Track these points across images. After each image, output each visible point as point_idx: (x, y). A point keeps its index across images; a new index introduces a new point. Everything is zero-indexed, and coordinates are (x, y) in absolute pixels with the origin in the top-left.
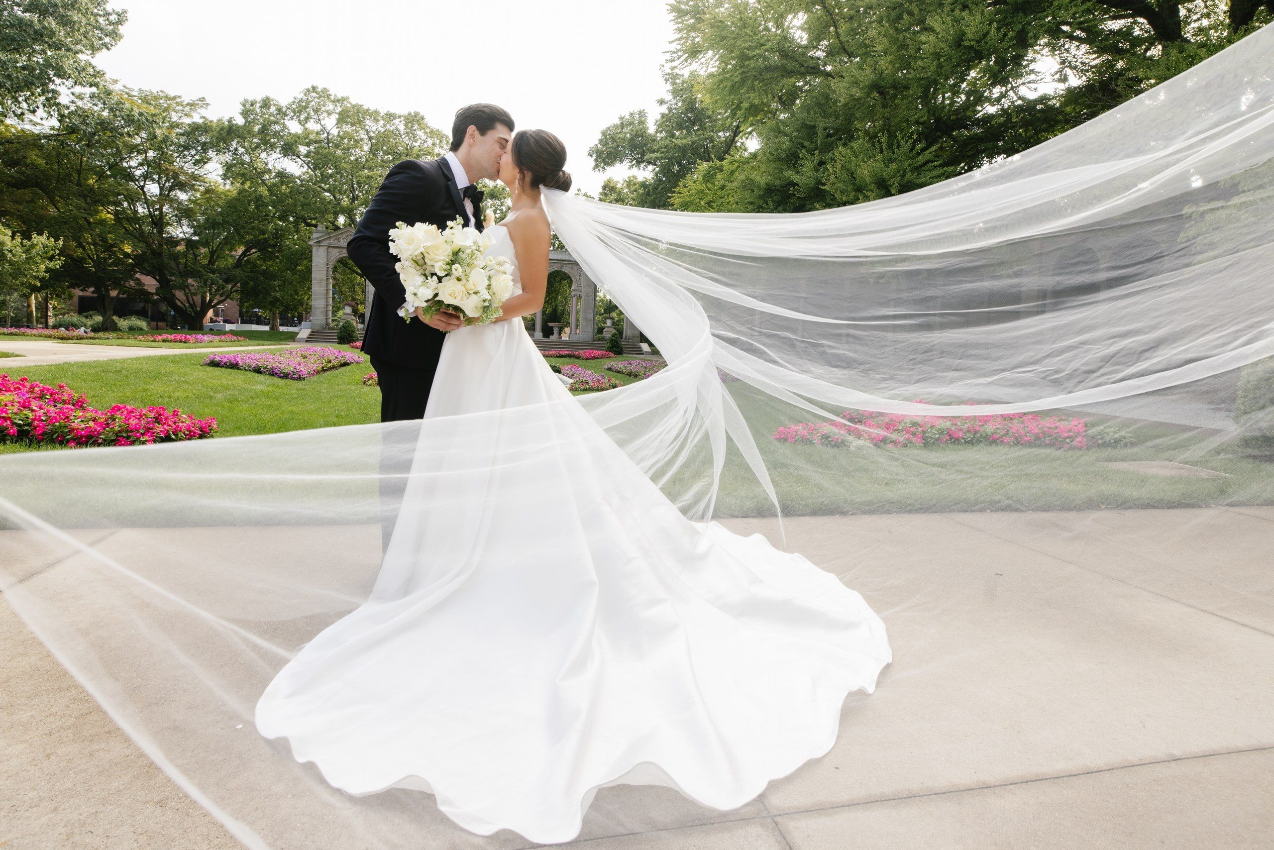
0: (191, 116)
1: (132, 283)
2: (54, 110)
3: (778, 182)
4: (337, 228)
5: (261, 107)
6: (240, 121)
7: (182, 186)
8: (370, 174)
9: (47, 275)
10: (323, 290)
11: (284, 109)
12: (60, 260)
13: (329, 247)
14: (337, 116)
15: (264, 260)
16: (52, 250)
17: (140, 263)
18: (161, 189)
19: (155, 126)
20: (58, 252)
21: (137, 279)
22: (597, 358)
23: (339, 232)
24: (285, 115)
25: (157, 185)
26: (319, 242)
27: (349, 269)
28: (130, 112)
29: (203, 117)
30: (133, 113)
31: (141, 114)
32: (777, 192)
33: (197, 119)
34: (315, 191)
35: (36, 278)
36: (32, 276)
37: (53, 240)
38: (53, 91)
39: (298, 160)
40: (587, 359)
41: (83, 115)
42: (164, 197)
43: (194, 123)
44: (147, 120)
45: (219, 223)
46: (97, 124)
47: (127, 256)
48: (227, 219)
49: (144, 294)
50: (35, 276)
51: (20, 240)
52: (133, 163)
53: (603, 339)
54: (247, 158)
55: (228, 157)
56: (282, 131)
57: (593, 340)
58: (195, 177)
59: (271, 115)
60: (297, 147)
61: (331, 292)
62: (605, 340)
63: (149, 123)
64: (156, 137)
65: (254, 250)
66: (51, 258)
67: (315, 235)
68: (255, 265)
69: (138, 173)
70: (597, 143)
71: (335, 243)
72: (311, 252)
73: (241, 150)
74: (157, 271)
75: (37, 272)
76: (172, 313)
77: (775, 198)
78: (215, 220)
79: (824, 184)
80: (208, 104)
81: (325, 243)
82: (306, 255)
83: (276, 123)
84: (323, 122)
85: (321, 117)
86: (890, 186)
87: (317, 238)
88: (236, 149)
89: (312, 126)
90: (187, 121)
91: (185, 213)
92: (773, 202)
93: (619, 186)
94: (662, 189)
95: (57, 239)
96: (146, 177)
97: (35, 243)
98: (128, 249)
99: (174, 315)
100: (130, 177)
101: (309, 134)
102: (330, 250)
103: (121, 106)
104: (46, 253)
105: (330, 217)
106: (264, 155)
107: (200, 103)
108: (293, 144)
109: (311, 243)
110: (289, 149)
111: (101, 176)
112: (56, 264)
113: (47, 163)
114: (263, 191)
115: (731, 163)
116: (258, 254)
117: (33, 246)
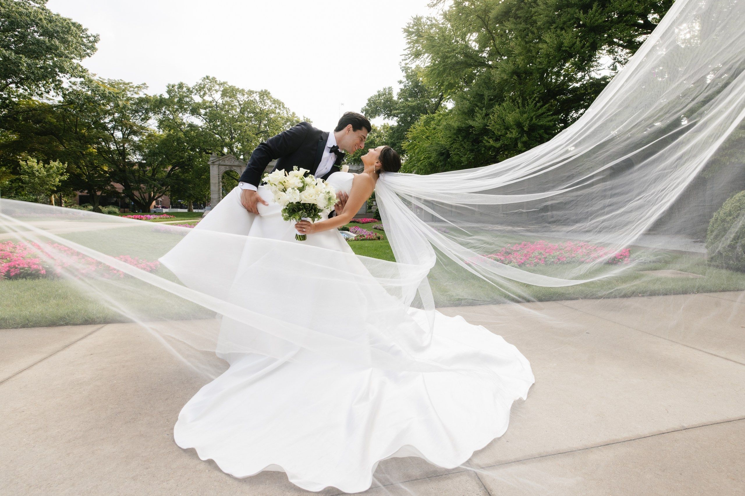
0: (138, 94)
1: (109, 187)
2: (60, 91)
3: (463, 125)
4: (223, 155)
5: (178, 88)
6: (166, 96)
7: (135, 133)
8: (241, 124)
9: (60, 184)
10: (217, 189)
11: (191, 89)
12: (66, 175)
13: (219, 165)
14: (221, 93)
15: (183, 173)
16: (62, 169)
17: (113, 176)
18: (123, 135)
19: (118, 99)
20: (65, 170)
21: (112, 185)
22: (369, 223)
23: (224, 157)
24: (192, 92)
25: (121, 132)
26: (213, 162)
27: (231, 177)
28: (104, 92)
29: (146, 94)
30: (105, 92)
31: (110, 93)
32: (464, 131)
33: (142, 95)
34: (210, 134)
35: (54, 185)
36: (51, 184)
37: (61, 164)
38: (59, 81)
39: (200, 117)
40: (363, 223)
41: (77, 94)
42: (125, 139)
43: (140, 97)
44: (114, 96)
45: (157, 153)
46: (85, 99)
47: (105, 172)
48: (161, 151)
49: (115, 193)
50: (53, 185)
51: (42, 165)
52: (107, 120)
53: (372, 212)
54: (171, 117)
55: (160, 116)
56: (190, 101)
57: (366, 213)
58: (143, 128)
59: (184, 92)
60: (199, 110)
61: (221, 190)
62: (372, 213)
63: (115, 98)
64: (119, 106)
65: (177, 168)
66: (62, 174)
67: (211, 159)
68: (178, 176)
69: (110, 126)
70: (366, 105)
71: (223, 163)
72: (209, 168)
73: (168, 112)
74: (122, 180)
75: (54, 182)
76: (133, 203)
77: (463, 134)
78: (154, 151)
79: (488, 126)
80: (147, 87)
81: (217, 163)
82: (206, 170)
83: (187, 97)
84: (213, 96)
85: (212, 93)
86: (524, 126)
87: (212, 160)
88: (165, 112)
89: (207, 98)
90: (136, 96)
91: (138, 148)
92: (461, 136)
93: (378, 129)
94: (401, 130)
95: (64, 164)
96: (114, 128)
97: (52, 166)
98: (106, 169)
99: (134, 205)
100: (105, 128)
101: (206, 103)
102: (220, 167)
103: (98, 88)
104: (58, 171)
105: (219, 149)
106: (180, 115)
107: (143, 86)
108: (196, 109)
109: (209, 163)
110: (195, 111)
111: (89, 128)
112: (65, 177)
113: (57, 121)
114: (181, 135)
115: (439, 116)
116: (180, 170)
117: (51, 168)
